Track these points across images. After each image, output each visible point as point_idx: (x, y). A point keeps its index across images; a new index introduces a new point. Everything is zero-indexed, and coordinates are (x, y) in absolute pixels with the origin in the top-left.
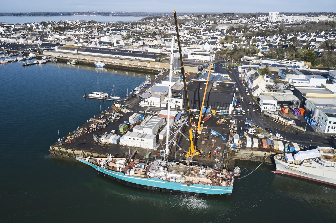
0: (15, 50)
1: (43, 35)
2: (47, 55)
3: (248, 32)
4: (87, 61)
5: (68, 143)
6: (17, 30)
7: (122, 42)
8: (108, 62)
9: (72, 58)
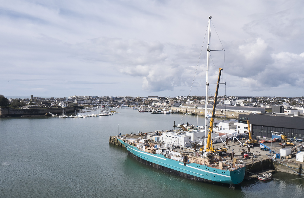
2: (173, 110)
4: (201, 113)
7: (242, 105)
8: (218, 114)
9: (190, 112)
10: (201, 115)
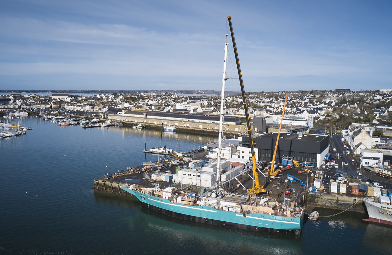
0: (79, 115)
1: (112, 104)
2: (111, 120)
3: (365, 104)
4: (156, 125)
5: (115, 178)
6: (85, 100)
8: (180, 125)
9: (141, 123)
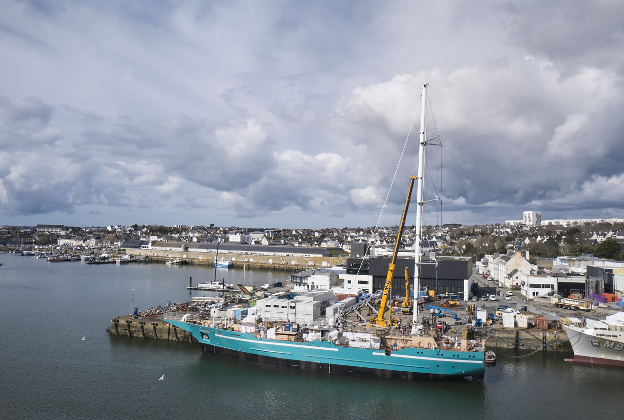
2: (131, 254)
5: (147, 317)
7: (265, 242)
8: (238, 260)
9: (178, 258)
10: (202, 265)
